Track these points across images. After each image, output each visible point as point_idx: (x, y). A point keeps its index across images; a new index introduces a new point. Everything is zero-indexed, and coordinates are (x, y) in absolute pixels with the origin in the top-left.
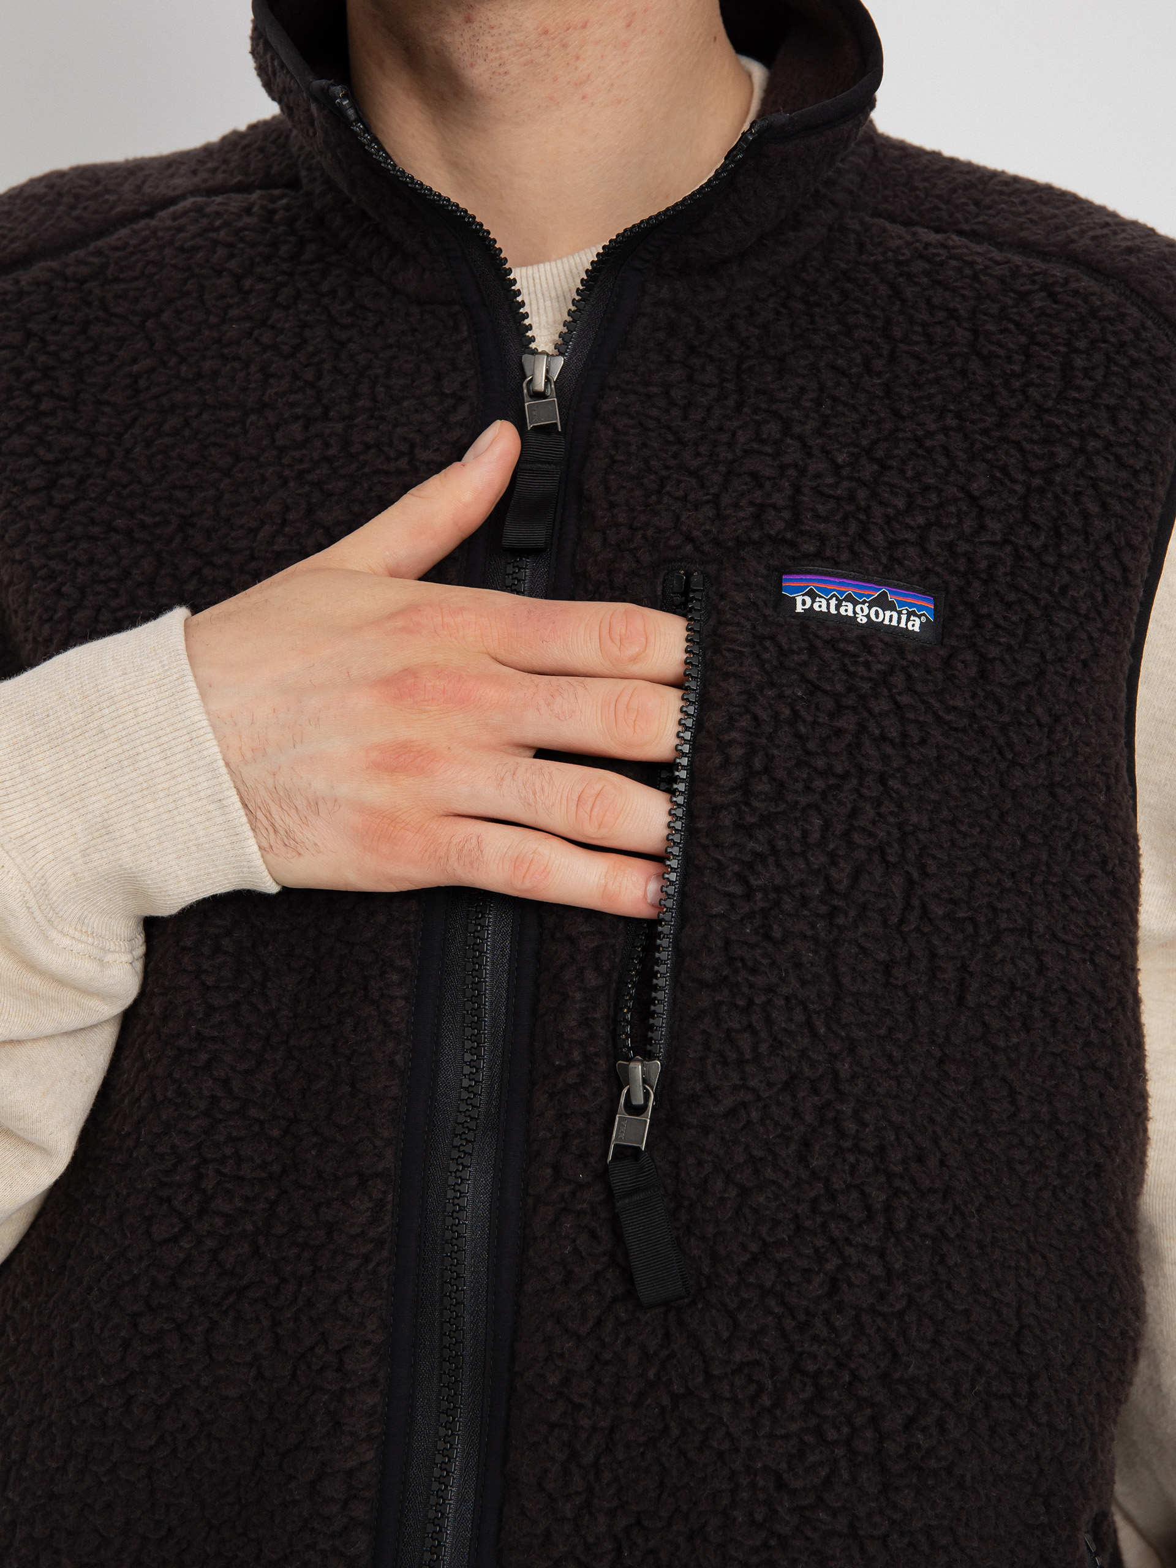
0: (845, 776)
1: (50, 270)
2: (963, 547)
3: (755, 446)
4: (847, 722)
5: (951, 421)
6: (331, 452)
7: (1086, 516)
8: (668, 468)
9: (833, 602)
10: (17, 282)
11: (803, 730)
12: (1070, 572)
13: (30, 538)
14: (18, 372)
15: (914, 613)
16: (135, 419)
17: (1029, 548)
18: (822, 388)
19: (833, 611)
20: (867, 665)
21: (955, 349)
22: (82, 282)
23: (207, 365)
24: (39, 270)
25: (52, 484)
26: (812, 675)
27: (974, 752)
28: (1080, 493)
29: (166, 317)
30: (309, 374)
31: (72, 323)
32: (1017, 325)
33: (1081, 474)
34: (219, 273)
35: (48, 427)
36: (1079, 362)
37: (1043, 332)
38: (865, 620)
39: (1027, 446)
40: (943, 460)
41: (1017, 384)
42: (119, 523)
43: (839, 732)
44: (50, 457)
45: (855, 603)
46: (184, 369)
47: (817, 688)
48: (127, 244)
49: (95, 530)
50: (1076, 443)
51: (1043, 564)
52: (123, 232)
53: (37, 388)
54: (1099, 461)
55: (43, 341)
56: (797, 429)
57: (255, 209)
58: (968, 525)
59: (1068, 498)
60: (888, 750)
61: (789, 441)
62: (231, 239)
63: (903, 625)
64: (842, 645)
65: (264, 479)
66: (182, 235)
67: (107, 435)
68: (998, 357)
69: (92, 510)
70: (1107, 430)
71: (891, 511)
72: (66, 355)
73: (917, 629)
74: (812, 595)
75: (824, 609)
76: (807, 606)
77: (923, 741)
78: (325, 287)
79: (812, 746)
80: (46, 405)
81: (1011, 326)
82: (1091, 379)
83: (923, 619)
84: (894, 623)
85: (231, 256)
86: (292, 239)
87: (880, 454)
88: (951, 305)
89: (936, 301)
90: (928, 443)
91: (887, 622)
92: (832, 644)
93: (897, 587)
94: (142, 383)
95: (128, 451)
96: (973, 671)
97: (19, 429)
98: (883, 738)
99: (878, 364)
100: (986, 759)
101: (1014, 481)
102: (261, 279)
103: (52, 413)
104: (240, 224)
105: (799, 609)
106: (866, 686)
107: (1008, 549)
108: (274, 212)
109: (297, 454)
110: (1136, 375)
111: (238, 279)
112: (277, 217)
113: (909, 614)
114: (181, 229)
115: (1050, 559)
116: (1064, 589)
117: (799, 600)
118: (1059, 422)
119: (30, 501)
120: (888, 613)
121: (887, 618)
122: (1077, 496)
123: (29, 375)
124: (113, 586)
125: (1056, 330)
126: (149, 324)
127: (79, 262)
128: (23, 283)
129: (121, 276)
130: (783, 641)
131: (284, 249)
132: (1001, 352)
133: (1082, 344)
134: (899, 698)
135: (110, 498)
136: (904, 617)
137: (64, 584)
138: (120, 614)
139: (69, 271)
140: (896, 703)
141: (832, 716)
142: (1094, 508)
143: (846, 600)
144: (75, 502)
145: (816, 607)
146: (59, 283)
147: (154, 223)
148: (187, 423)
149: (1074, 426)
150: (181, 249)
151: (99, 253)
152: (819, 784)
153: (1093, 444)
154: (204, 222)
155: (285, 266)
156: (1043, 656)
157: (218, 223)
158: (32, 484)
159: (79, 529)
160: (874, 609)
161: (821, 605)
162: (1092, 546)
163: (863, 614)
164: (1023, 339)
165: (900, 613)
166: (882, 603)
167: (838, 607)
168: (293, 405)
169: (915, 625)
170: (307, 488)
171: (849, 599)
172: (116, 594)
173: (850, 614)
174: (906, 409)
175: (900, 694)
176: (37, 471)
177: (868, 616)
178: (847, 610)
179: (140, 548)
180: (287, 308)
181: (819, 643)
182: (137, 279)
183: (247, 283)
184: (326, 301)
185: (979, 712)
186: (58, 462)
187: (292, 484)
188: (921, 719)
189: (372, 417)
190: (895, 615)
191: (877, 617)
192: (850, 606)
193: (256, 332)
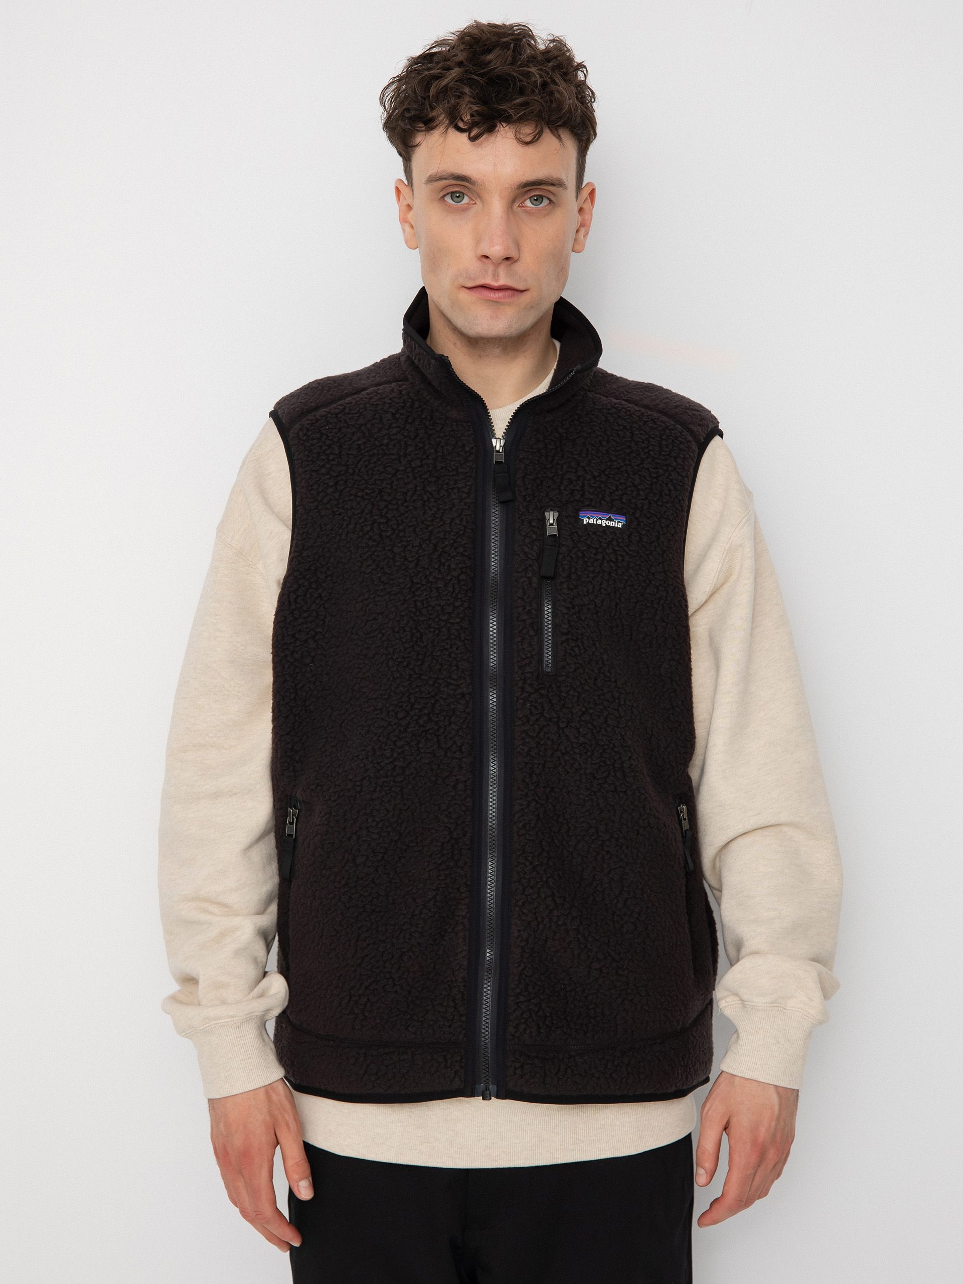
0: (599, 573)
1: (325, 411)
2: (634, 500)
3: (570, 469)
4: (599, 557)
5: (627, 462)
6: (430, 469)
7: (670, 490)
8: (543, 477)
9: (595, 520)
10: (315, 416)
11: (586, 559)
12: (666, 507)
13: (332, 502)
14: (321, 447)
15: (620, 522)
16: (361, 459)
17: (654, 501)
18: (588, 450)
19: (595, 523)
20: (605, 539)
21: (626, 439)
22: (337, 415)
23: (385, 441)
24: (322, 411)
25: (336, 483)
26: (589, 542)
27: (638, 563)
28: (668, 484)
29: (368, 426)
30: (421, 445)
31: (336, 429)
32: (645, 431)
33: (667, 477)
34: (387, 413)
35: (333, 465)
36: (664, 443)
37: (653, 434)
38: (605, 525)
39: (651, 470)
40: (626, 475)
41: (646, 450)
42: (359, 494)
43: (597, 560)
44: (335, 475)
45: (602, 520)
46: (377, 442)
47: (591, 546)
48: (351, 403)
49: (352, 497)
50: (665, 468)
51: (658, 505)
52: (350, 399)
53: (328, 452)
54: (673, 473)
55: (327, 435)
56: (582, 464)
57: (395, 390)
58: (635, 494)
59: (664, 485)
60: (612, 564)
61: (580, 468)
62: (390, 401)
63: (616, 526)
64: (598, 533)
65: (408, 477)
66: (372, 400)
67: (352, 465)
68: (640, 442)
69: (350, 491)
70: (674, 464)
71: (611, 491)
72: (335, 440)
73: (620, 527)
74: (589, 518)
75: (592, 522)
76: (587, 522)
77: (623, 560)
78: (423, 417)
79: (589, 564)
80: (331, 457)
81: (643, 432)
82: (668, 448)
83: (622, 523)
84: (614, 525)
85: (390, 407)
86: (410, 400)
87: (607, 473)
88: (625, 425)
89: (619, 423)
90: (621, 469)
91: (611, 525)
92: (594, 533)
93: (613, 514)
94: (362, 447)
95: (360, 470)
96: (638, 539)
97: (323, 466)
98: (611, 561)
99: (604, 443)
100: (643, 564)
101: (648, 480)
102: (402, 414)
103: (333, 460)
104: (391, 396)
105: (585, 523)
106: (605, 545)
107: (647, 501)
108: (401, 391)
109: (420, 469)
110: (682, 446)
111: (394, 415)
112: (403, 393)
113: (618, 522)
114: (371, 398)
115: (660, 503)
116: (665, 512)
117: (585, 520)
118: (659, 461)
119: (331, 490)
120: (612, 522)
121: (612, 524)
122: (667, 484)
123: (324, 448)
124: (359, 516)
125: (656, 433)
126: (363, 428)
127: (335, 408)
128: (317, 416)
129: (351, 412)
130: (580, 533)
131: (408, 404)
132: (640, 440)
133: (664, 437)
134: (615, 548)
135: (356, 486)
136: (616, 523)
137: (344, 517)
138: (362, 525)
139: (332, 411)
140: (615, 550)
141: (595, 555)
142: (672, 488)
143: (599, 519)
144: (344, 489)
145: (590, 522)
146: (329, 415)
147: (360, 396)
148: (379, 459)
149: (664, 463)
150: (372, 405)
151: (341, 405)
152: (591, 575)
153: (670, 468)
154: (379, 396)
155: (409, 410)
156: (659, 532)
157: (384, 396)
158: (331, 484)
159: (347, 498)
160: (607, 521)
161: (591, 521)
162: (672, 499)
163: (604, 523)
164: (647, 436)
165: (615, 522)
166: (610, 519)
167: (596, 521)
168: (417, 454)
169: (620, 526)
170: (423, 480)
171: (600, 518)
172: (360, 518)
173: (600, 523)
174: (614, 459)
175: (616, 547)
176: (331, 480)
177: (606, 524)
178: (599, 522)
179: (366, 502)
180: (411, 423)
181: (591, 533)
182: (356, 413)
183: (398, 416)
184: (424, 421)
185: (640, 551)
186: (337, 476)
187: (418, 479)
188: (622, 554)
189: (443, 458)
190: (614, 523)
191: (608, 522)
192: (600, 520)
193: (402, 431)
